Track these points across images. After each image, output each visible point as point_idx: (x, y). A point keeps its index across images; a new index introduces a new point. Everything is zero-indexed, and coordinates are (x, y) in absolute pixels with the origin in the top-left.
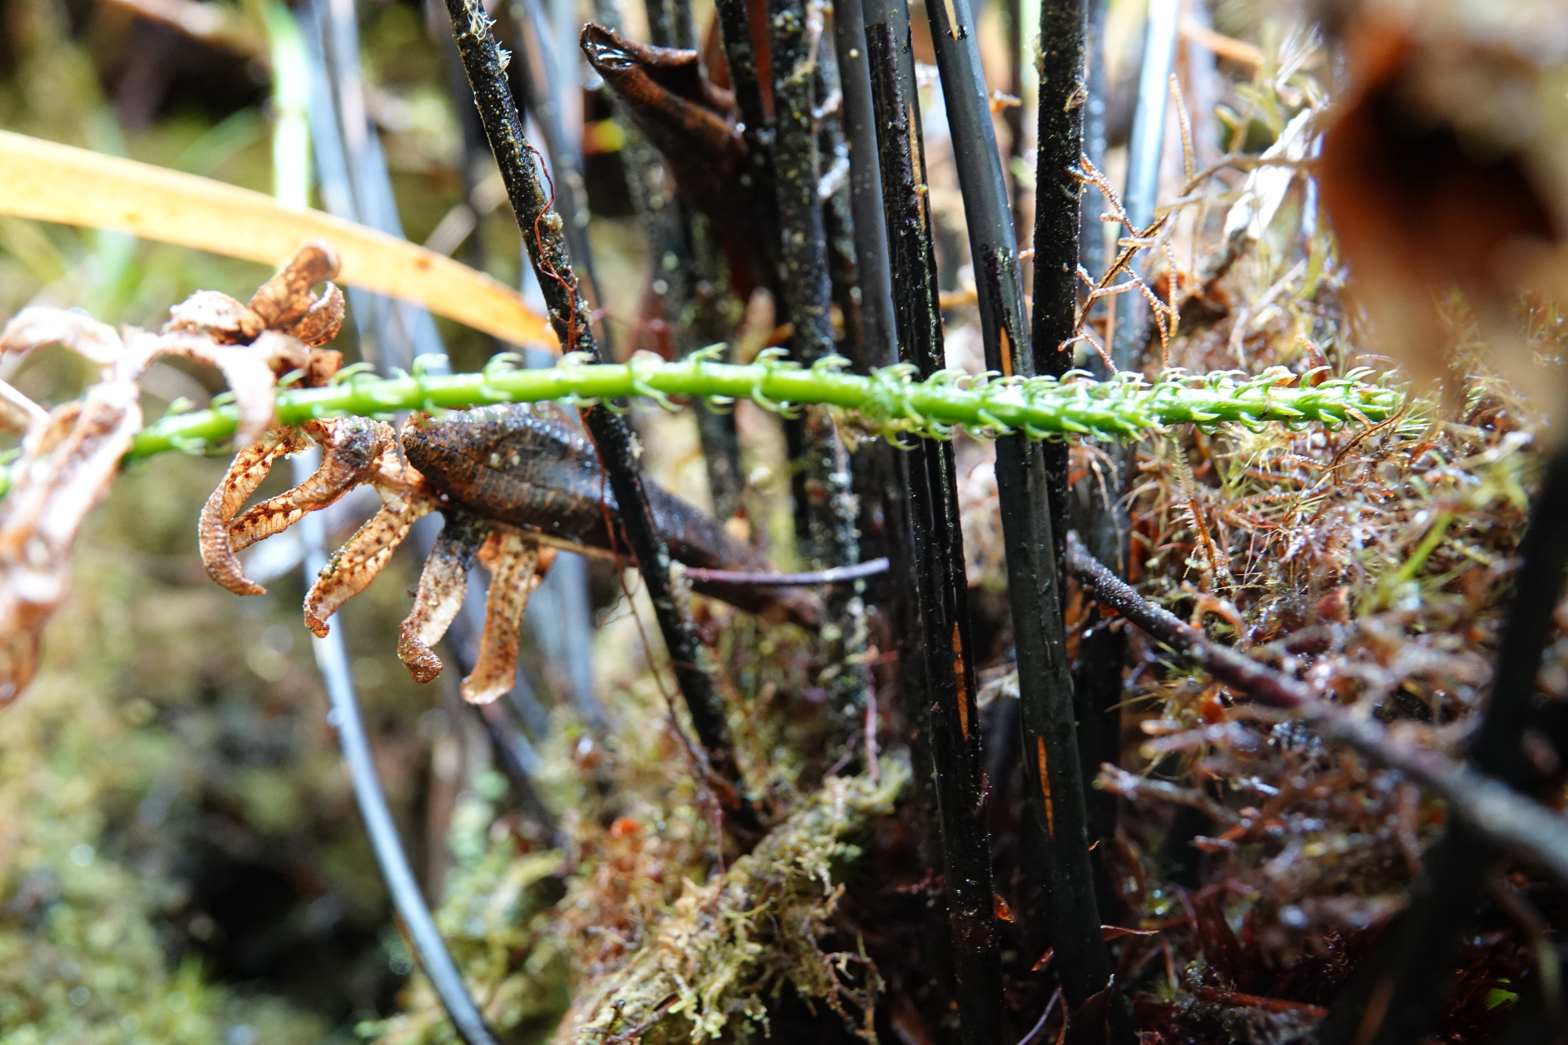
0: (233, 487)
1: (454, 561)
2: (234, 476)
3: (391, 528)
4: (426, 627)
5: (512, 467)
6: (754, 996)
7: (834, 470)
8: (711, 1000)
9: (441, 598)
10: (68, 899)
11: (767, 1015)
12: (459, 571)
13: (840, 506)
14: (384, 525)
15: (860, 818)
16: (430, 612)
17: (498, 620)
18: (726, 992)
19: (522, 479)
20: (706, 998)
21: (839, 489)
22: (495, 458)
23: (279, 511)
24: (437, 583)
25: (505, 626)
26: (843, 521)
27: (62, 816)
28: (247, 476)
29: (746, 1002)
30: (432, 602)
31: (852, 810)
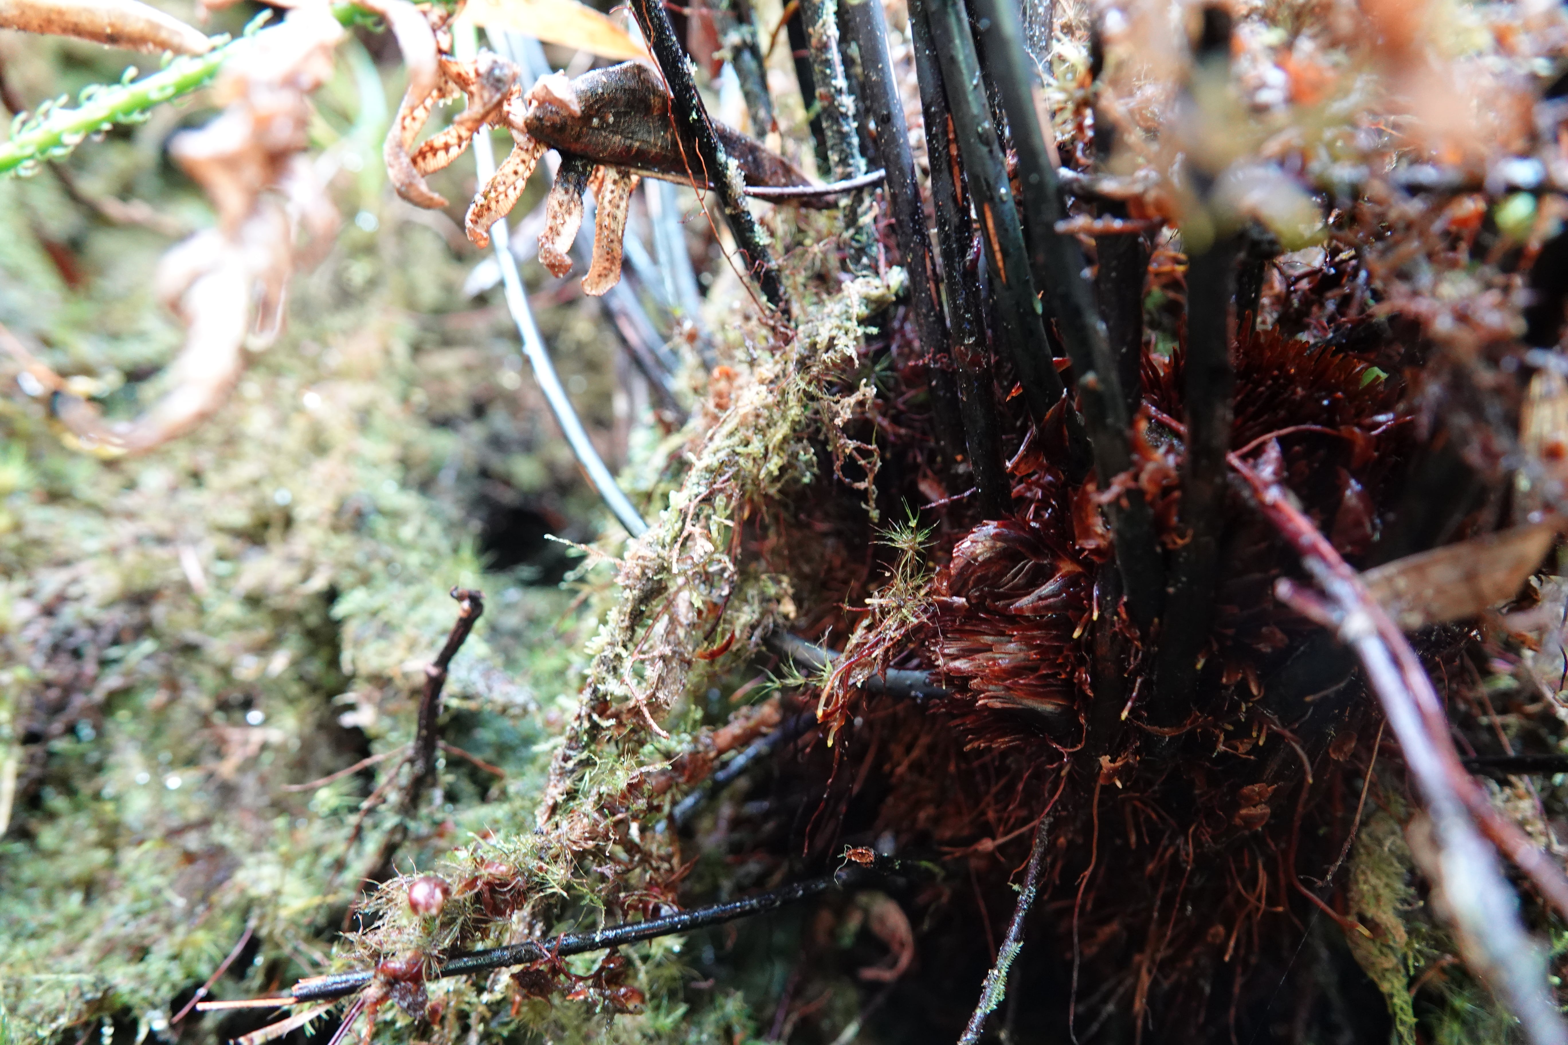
0: (404, 128)
1: (571, 189)
2: (404, 119)
3: (523, 162)
4: (558, 240)
5: (608, 125)
6: (805, 441)
7: (835, 78)
8: (774, 448)
9: (567, 217)
10: (381, 512)
11: (814, 454)
12: (576, 196)
13: (840, 105)
14: (518, 160)
15: (873, 306)
16: (560, 228)
17: (606, 232)
18: (785, 440)
19: (615, 133)
20: (771, 447)
21: (840, 92)
22: (595, 121)
23: (441, 149)
24: (561, 205)
25: (612, 236)
26: (845, 116)
27: (375, 465)
28: (414, 119)
29: (800, 445)
30: (559, 221)
31: (868, 300)
